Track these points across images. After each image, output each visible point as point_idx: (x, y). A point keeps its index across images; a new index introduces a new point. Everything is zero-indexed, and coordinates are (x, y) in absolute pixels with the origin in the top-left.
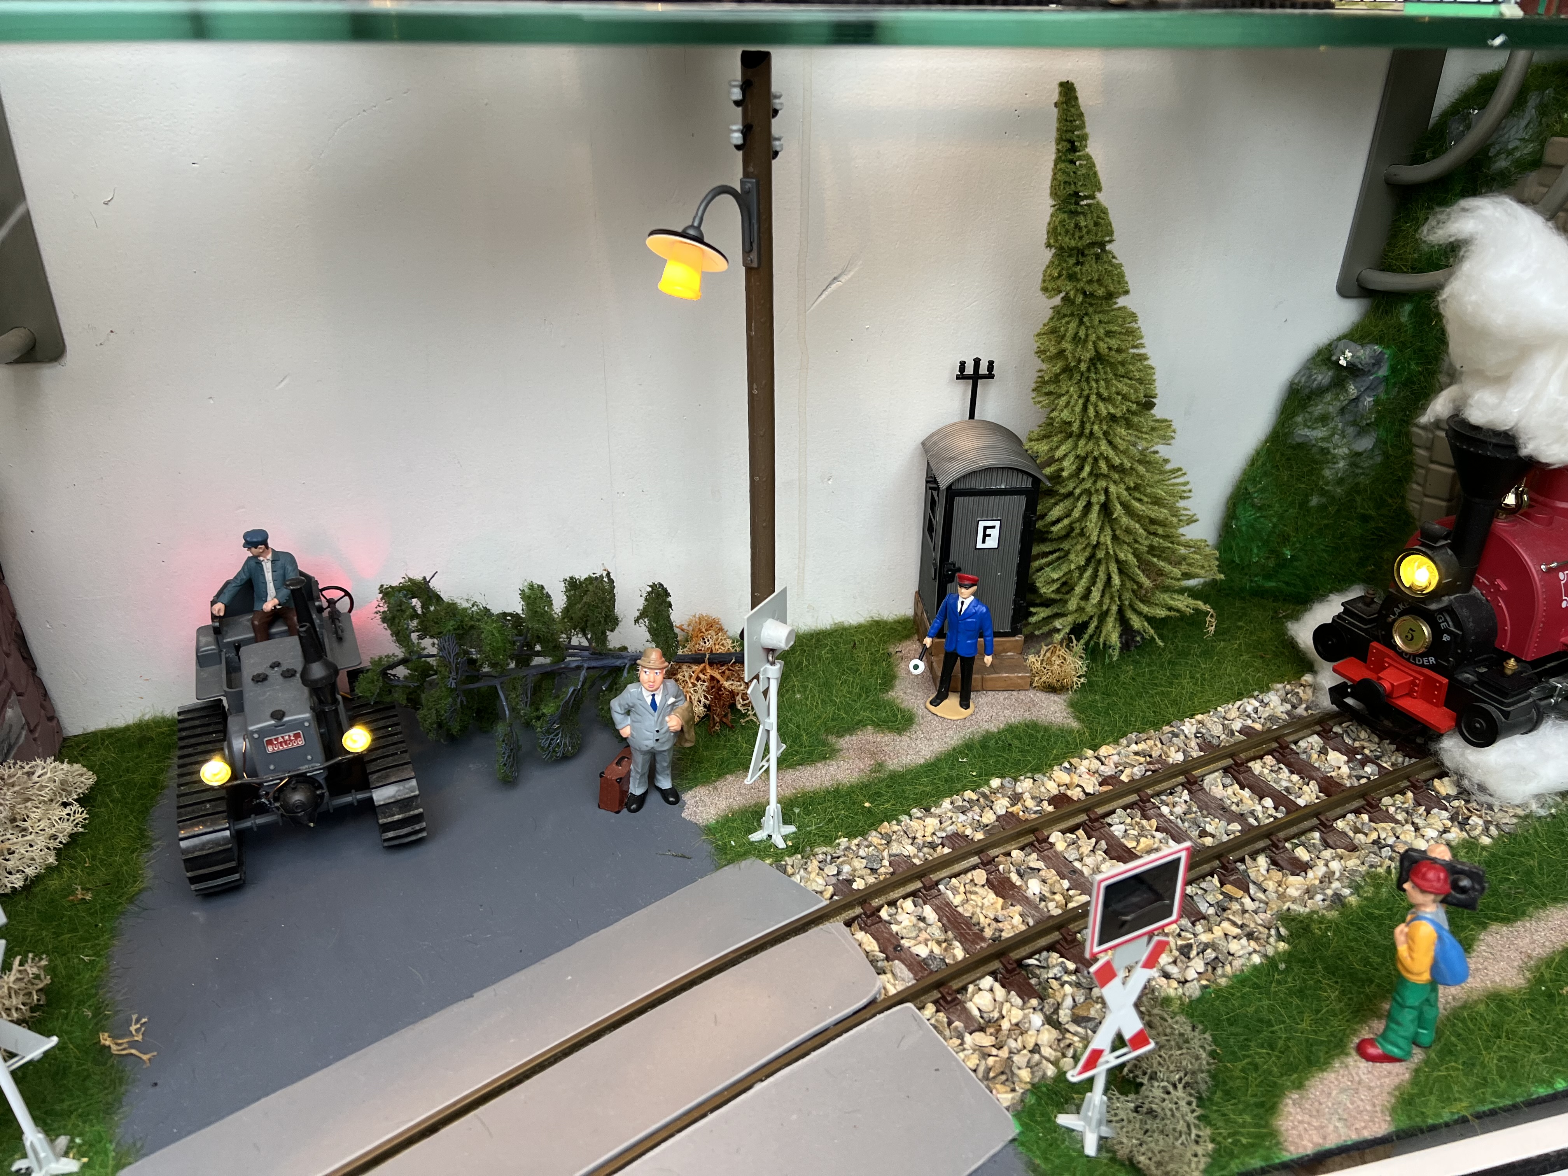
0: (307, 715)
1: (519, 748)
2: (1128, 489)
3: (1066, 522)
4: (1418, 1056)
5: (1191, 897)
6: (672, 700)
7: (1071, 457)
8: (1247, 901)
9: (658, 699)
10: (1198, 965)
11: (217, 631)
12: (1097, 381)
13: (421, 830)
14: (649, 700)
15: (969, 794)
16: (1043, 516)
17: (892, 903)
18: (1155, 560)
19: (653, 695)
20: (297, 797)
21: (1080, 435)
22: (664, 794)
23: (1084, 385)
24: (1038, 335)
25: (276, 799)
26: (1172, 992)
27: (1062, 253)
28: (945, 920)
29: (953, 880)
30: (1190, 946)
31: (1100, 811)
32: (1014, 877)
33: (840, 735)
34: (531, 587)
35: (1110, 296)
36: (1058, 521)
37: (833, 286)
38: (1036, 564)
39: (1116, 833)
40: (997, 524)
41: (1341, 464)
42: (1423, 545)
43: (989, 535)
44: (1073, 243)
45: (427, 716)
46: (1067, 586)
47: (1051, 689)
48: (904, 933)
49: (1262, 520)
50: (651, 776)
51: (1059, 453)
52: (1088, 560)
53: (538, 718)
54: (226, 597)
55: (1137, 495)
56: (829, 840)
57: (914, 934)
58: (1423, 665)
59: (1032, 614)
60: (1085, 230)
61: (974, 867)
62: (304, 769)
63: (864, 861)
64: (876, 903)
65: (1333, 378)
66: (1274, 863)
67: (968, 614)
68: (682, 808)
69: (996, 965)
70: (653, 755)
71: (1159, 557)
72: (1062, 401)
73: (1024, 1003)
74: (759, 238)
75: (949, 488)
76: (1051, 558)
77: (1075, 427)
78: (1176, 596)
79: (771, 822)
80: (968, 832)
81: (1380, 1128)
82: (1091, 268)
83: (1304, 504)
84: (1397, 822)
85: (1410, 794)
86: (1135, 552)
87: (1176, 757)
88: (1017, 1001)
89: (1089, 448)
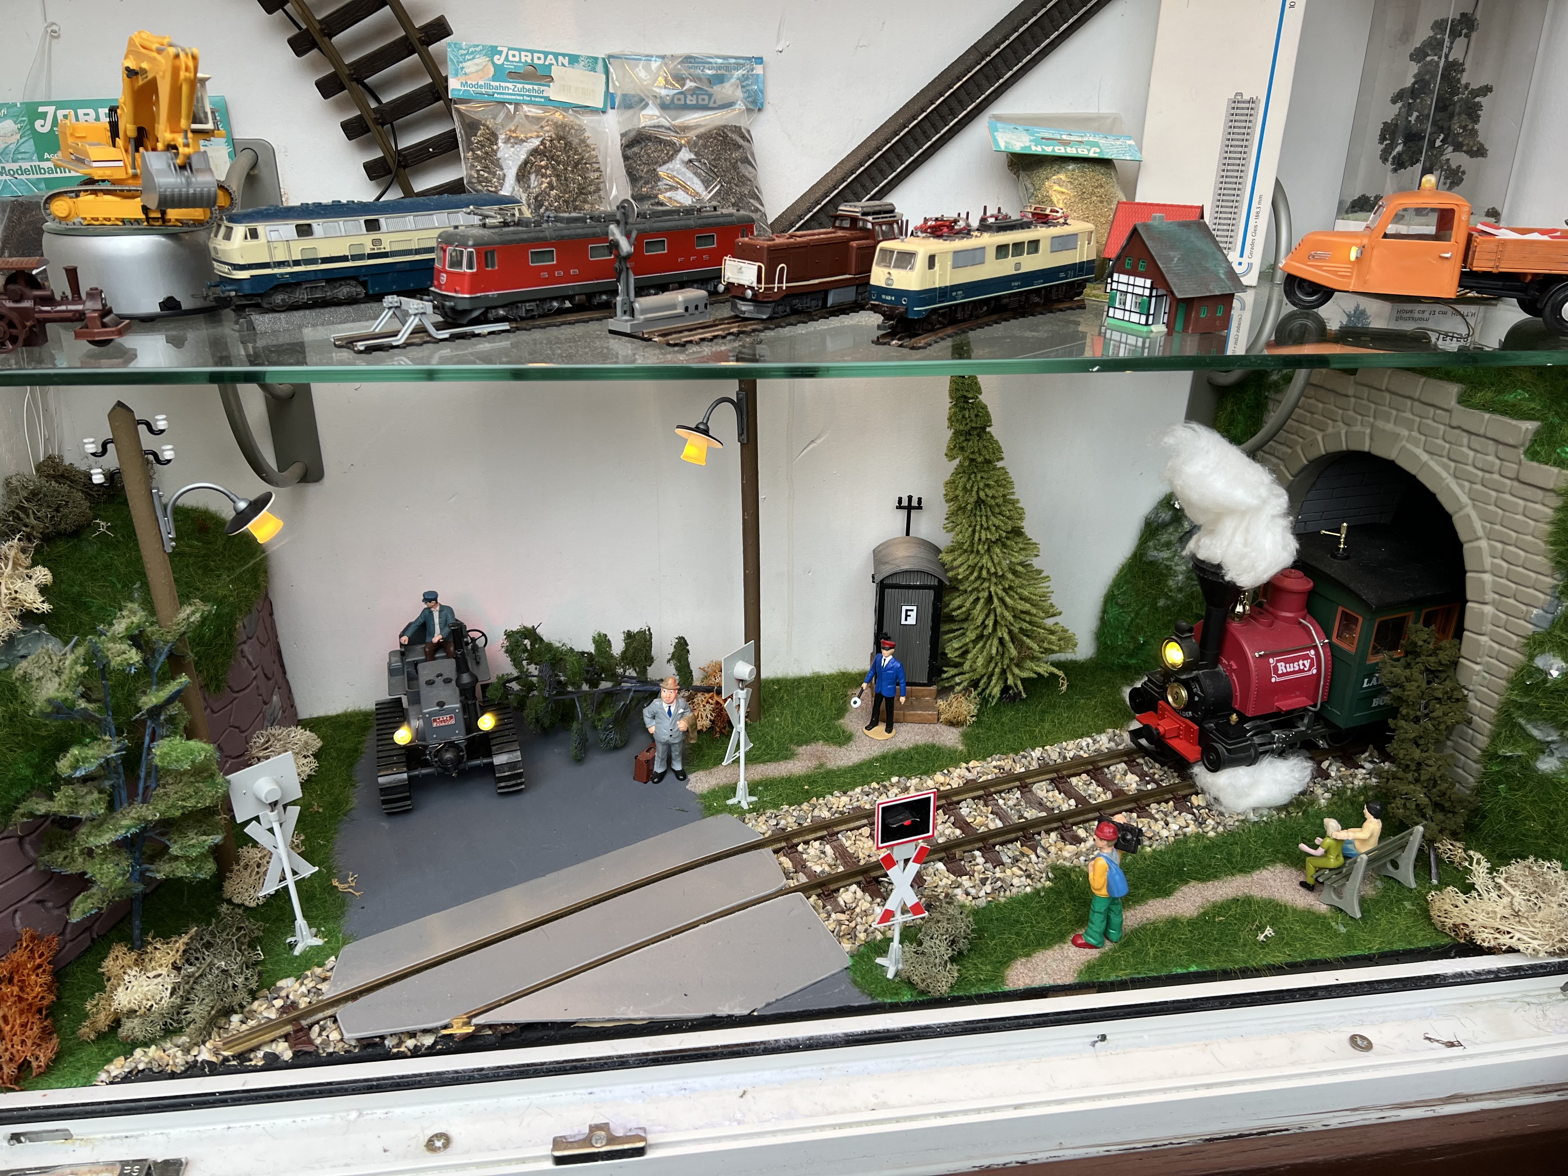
0: (458, 705)
1: (587, 740)
2: (1004, 590)
3: (962, 609)
4: (1108, 945)
5: (999, 852)
6: (681, 711)
8: (1033, 857)
9: (672, 709)
10: (988, 888)
11: (403, 654)
12: (981, 516)
13: (522, 784)
14: (667, 710)
15: (874, 785)
17: (807, 843)
20: (448, 756)
21: (972, 552)
22: (677, 773)
23: (972, 518)
24: (946, 484)
25: (436, 756)
26: (968, 903)
27: (957, 433)
28: (837, 854)
29: (848, 832)
30: (987, 879)
31: (955, 799)
33: (799, 744)
34: (599, 635)
35: (988, 462)
36: (960, 607)
37: (812, 446)
38: (945, 637)
39: (963, 813)
40: (915, 608)
41: (1180, 577)
44: (962, 427)
45: (529, 714)
46: (965, 653)
47: (951, 723)
48: (810, 859)
50: (669, 761)
51: (957, 563)
52: (979, 637)
53: (599, 720)
54: (410, 632)
55: (1011, 593)
56: (776, 806)
57: (816, 860)
59: (943, 672)
60: (969, 419)
61: (864, 827)
62: (454, 738)
63: (795, 819)
64: (795, 841)
65: (1172, 518)
66: (1063, 838)
69: (860, 878)
70: (669, 746)
71: (1027, 636)
72: (959, 529)
73: (873, 900)
74: (748, 426)
75: (882, 581)
76: (957, 633)
77: (967, 546)
78: (1039, 664)
79: (741, 794)
80: (867, 807)
81: (1069, 980)
82: (973, 444)
83: (1154, 605)
84: (1156, 820)
85: (1171, 803)
86: (1010, 632)
87: (1019, 769)
88: (869, 899)
89: (976, 561)
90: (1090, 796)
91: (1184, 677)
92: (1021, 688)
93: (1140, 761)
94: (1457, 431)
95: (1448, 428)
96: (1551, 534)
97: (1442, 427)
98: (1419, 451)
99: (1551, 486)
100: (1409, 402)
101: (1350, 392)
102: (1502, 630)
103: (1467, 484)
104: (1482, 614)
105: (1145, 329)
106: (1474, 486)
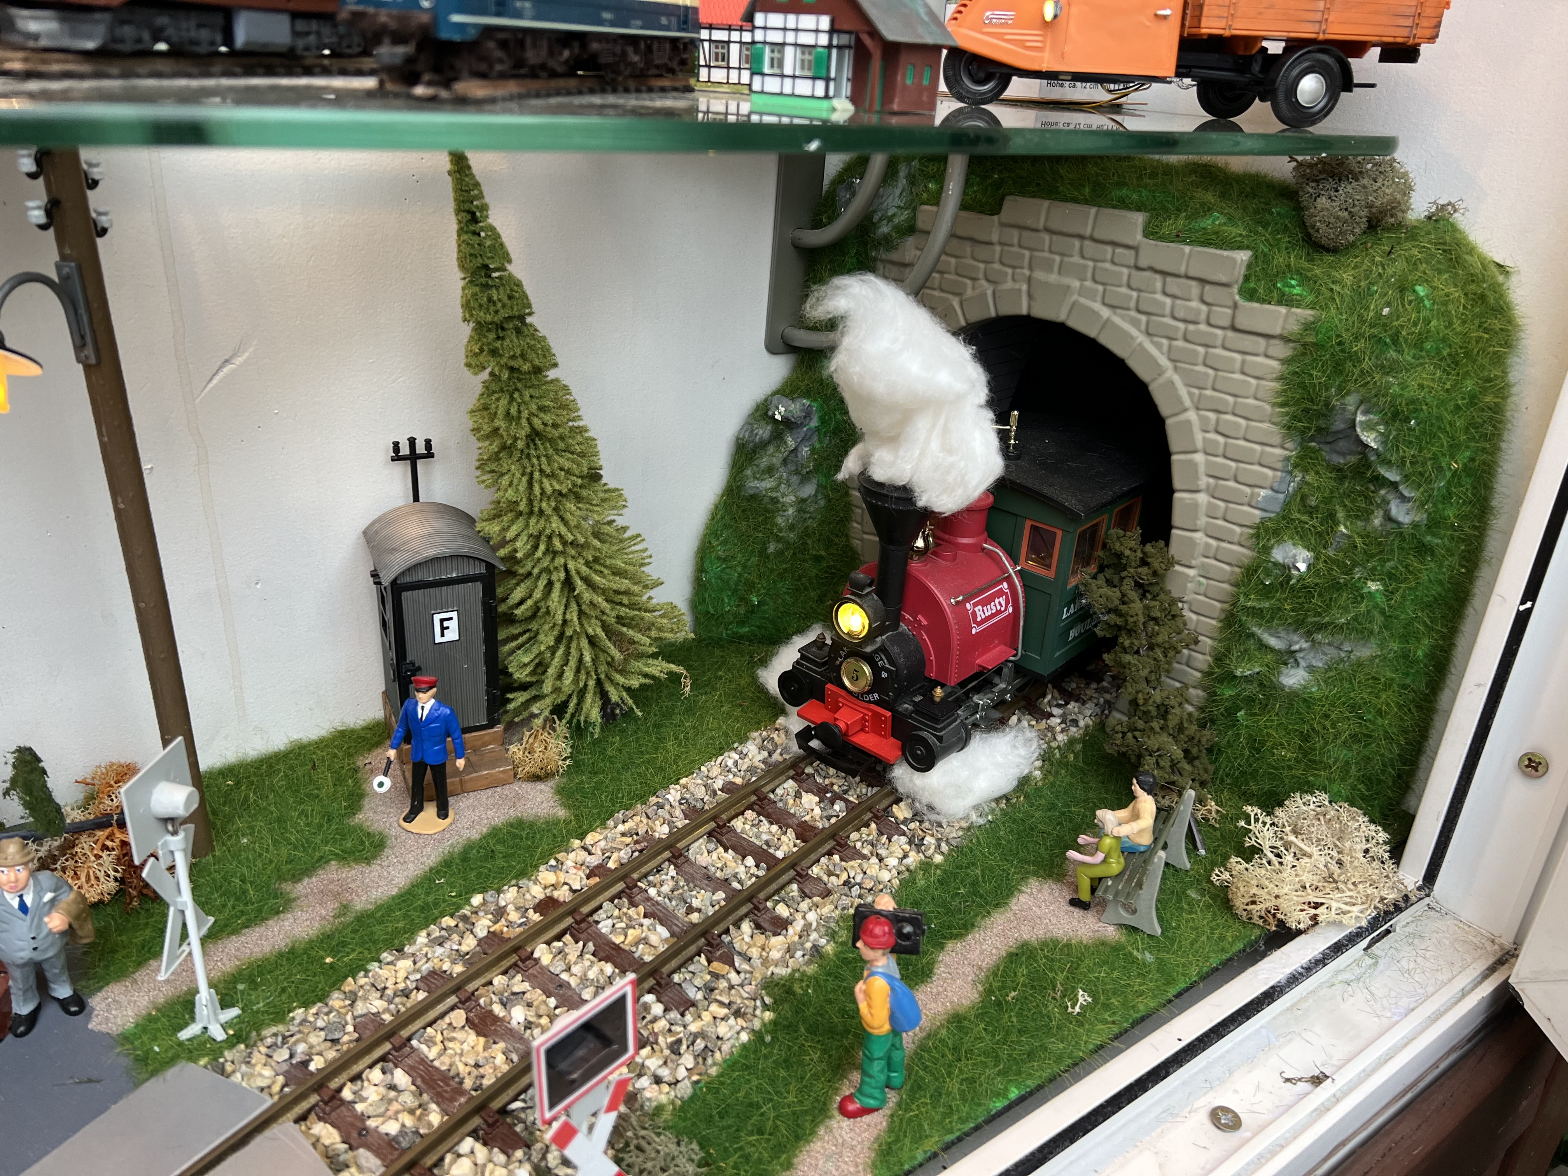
2: (587, 564)
3: (530, 602)
4: (893, 1097)
5: (680, 985)
6: (48, 896)
7: (524, 538)
8: (733, 975)
9: (28, 900)
10: (688, 1060)
12: (538, 458)
14: (15, 903)
15: (448, 921)
16: (504, 599)
17: (357, 1078)
18: (625, 629)
19: (21, 896)
22: (64, 1004)
23: (525, 461)
24: (472, 411)
26: (664, 1099)
27: (481, 328)
28: (419, 1082)
29: (429, 1030)
30: (679, 1042)
31: (585, 910)
32: (497, 1009)
33: (296, 878)
35: (538, 371)
36: (522, 602)
37: (225, 370)
38: (506, 649)
39: (603, 931)
40: (454, 615)
41: (791, 511)
42: (853, 594)
43: (448, 628)
44: (489, 318)
46: (541, 667)
47: (536, 778)
48: (371, 1111)
49: (728, 570)
51: (510, 535)
52: (559, 639)
55: (598, 567)
56: (281, 1016)
57: (382, 1109)
58: (869, 702)
59: (509, 701)
60: (499, 305)
61: (452, 1009)
63: (323, 1034)
64: (334, 1084)
65: (772, 433)
66: (758, 926)
67: (431, 719)
68: (89, 1018)
69: (476, 1121)
71: (628, 627)
72: (505, 480)
73: (509, 1156)
74: (93, 331)
75: (394, 583)
76: (521, 640)
77: (523, 506)
78: (650, 661)
79: (205, 1012)
80: (446, 966)
82: (511, 343)
83: (763, 552)
84: (864, 857)
85: (873, 826)
86: (605, 626)
87: (662, 831)
88: (501, 1158)
89: (540, 526)
90: (767, 843)
91: (869, 649)
92: (630, 702)
93: (809, 770)
94: (1148, 274)
95: (1134, 272)
96: (1279, 394)
97: (1125, 271)
98: (1097, 306)
99: (1278, 331)
100: (1077, 243)
101: (995, 238)
102: (1220, 522)
103: (1165, 342)
104: (1196, 505)
105: (825, 104)
106: (1175, 343)
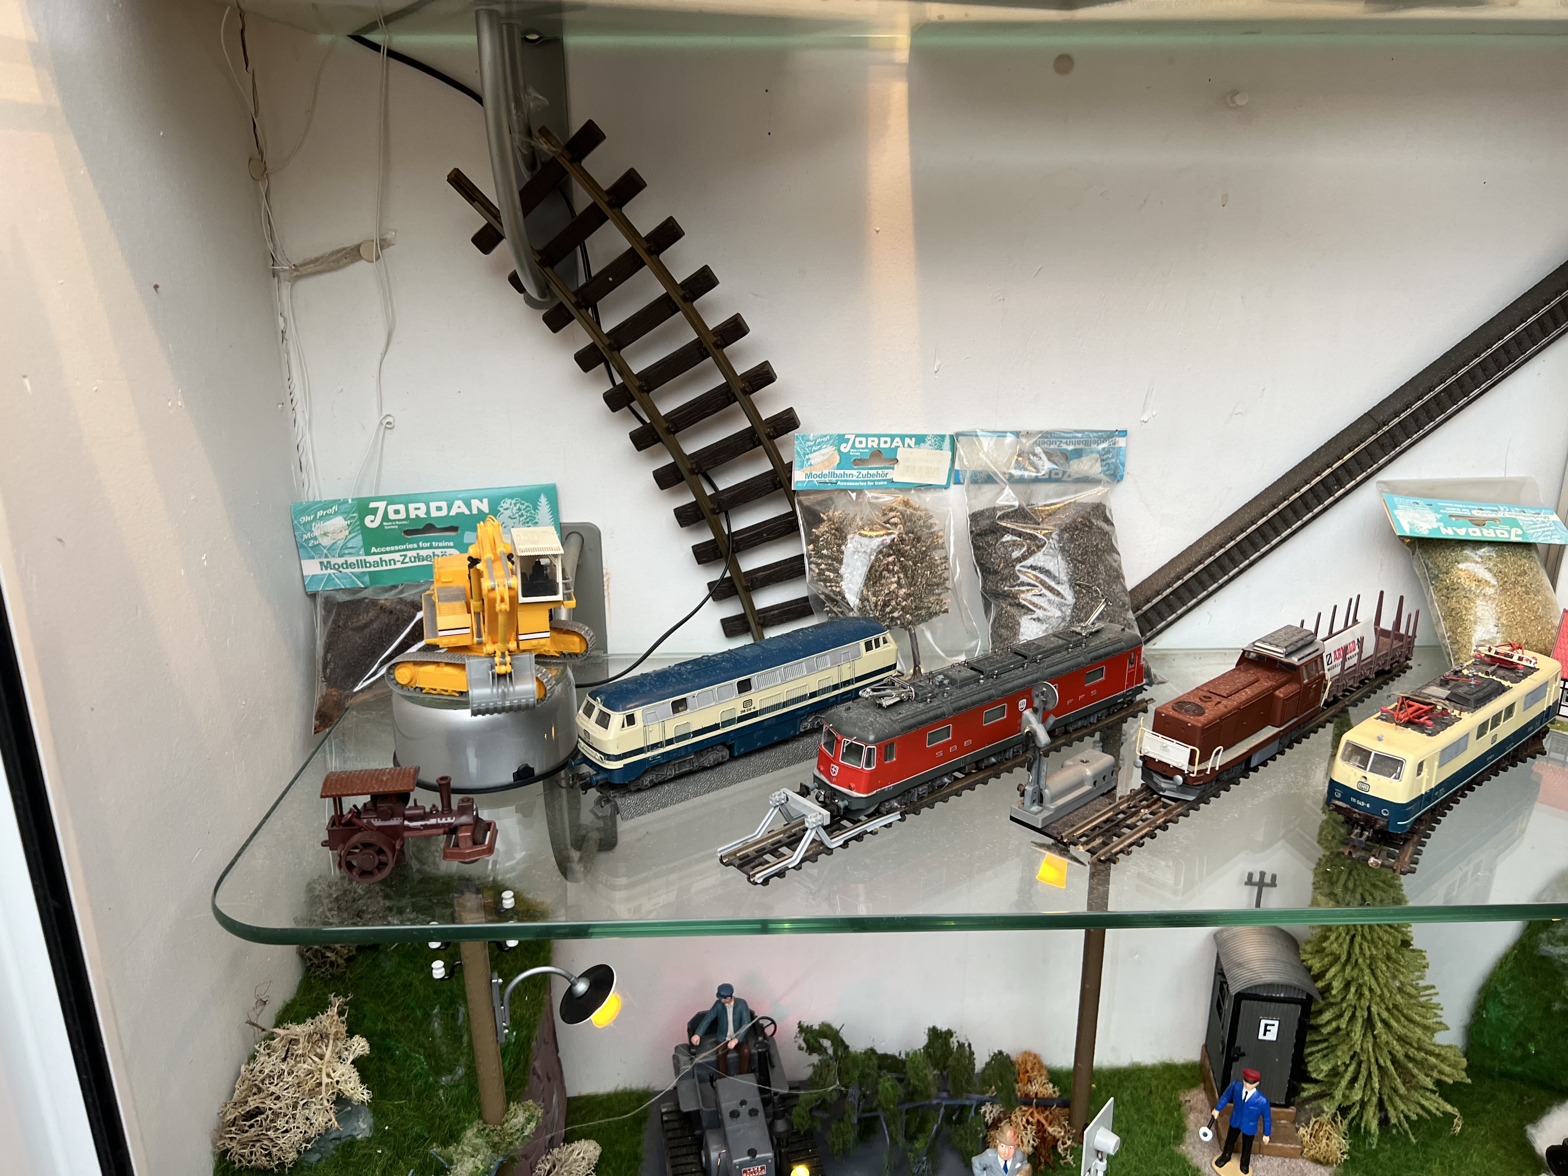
0: (770, 1155)
2: (1387, 1010)
6: (1019, 1165)
7: (1339, 979)
11: (692, 1054)
14: (1002, 1164)
16: (1316, 1019)
18: (1410, 1065)
21: (1347, 963)
38: (1308, 1050)
40: (1277, 1023)
43: (1269, 1031)
46: (1334, 1072)
47: (1318, 1161)
49: (1510, 1017)
52: (1352, 1059)
55: (1395, 1014)
75: (1238, 993)
78: (1428, 1096)
83: (1547, 1008)
86: (1394, 1060)
89: (1354, 974)
92: (1406, 1126)
